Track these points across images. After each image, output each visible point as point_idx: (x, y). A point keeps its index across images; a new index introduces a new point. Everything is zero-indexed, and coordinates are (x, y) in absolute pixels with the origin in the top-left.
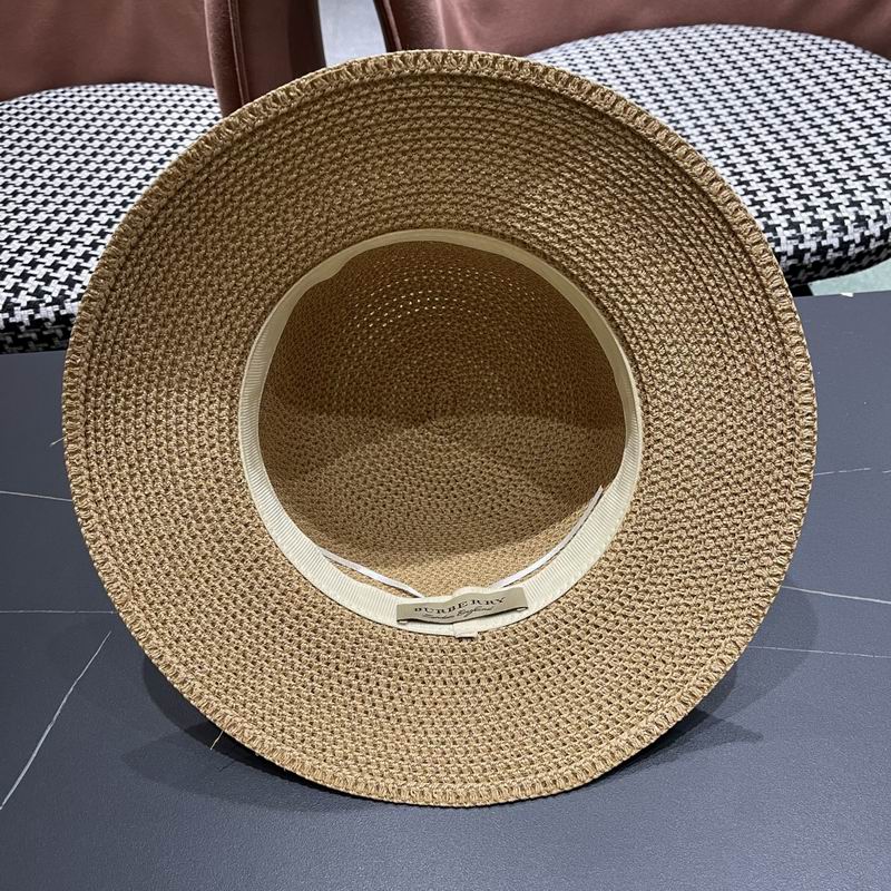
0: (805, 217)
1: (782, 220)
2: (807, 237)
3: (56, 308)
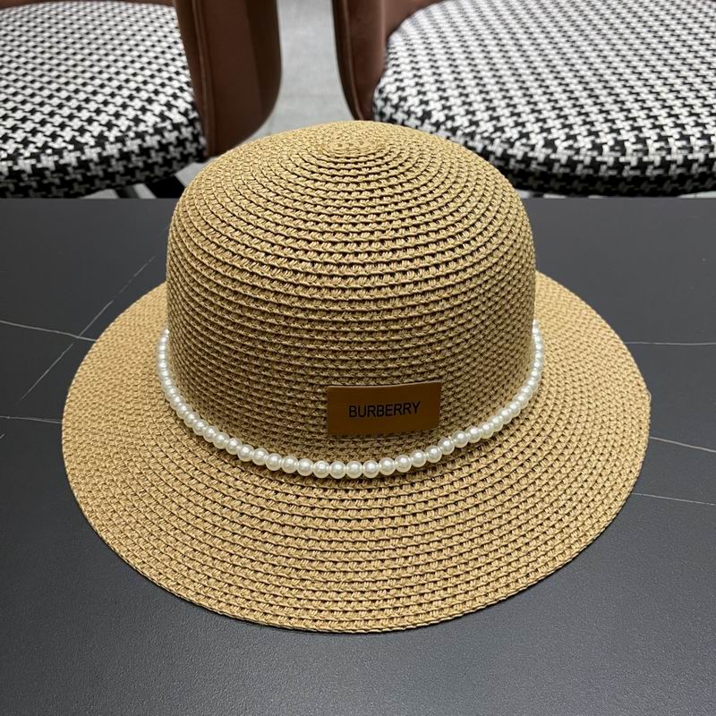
0: (696, 131)
1: (675, 133)
2: (696, 148)
3: (10, 163)
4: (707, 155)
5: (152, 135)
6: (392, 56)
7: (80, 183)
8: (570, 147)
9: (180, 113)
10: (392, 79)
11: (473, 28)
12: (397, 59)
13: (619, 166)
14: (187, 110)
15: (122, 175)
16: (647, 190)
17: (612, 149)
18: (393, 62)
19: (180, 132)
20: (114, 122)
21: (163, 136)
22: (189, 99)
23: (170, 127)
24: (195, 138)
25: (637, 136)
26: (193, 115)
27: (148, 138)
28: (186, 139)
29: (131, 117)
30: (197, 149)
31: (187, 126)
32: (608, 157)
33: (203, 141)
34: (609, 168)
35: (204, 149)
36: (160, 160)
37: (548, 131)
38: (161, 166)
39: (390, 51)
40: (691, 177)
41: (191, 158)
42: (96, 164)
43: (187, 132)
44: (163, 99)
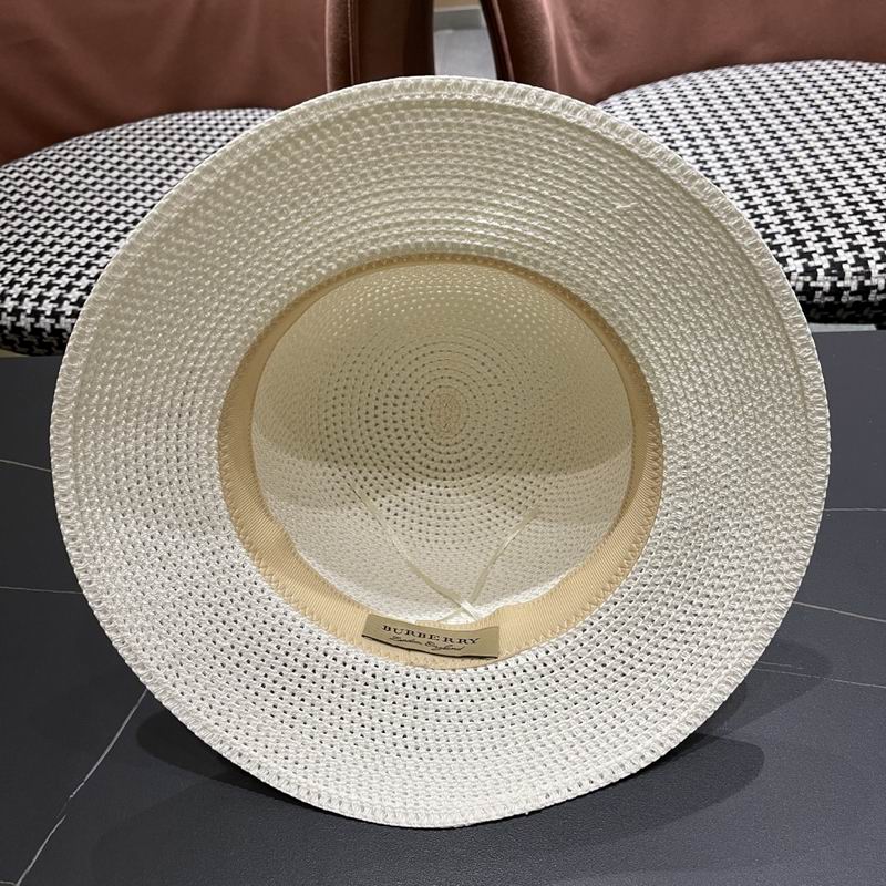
17: (828, 273)
25: (856, 257)
32: (824, 282)
34: (825, 294)
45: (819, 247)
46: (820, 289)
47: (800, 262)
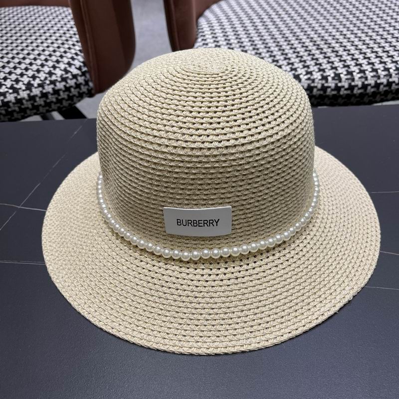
4: (388, 80)
5: (60, 82)
6: (200, 31)
7: (18, 113)
8: (309, 79)
9: (76, 68)
10: (201, 44)
11: (246, 13)
12: (203, 32)
13: (338, 88)
14: (80, 66)
15: (43, 107)
16: (355, 102)
17: (333, 79)
18: (201, 34)
19: (77, 80)
20: (37, 75)
21: (67, 82)
22: (82, 60)
23: (71, 77)
24: (87, 83)
25: (347, 71)
26: (84, 69)
27: (58, 84)
28: (81, 84)
29: (47, 72)
30: (88, 89)
31: (81, 76)
32: (331, 84)
33: (91, 84)
34: (332, 90)
35: (92, 89)
36: (66, 97)
37: (295, 70)
38: (67, 100)
39: (199, 28)
40: (380, 93)
41: (84, 95)
42: (27, 101)
43: (81, 80)
44: (65, 60)
45: (328, 66)
46: (330, 87)
47: (319, 74)
